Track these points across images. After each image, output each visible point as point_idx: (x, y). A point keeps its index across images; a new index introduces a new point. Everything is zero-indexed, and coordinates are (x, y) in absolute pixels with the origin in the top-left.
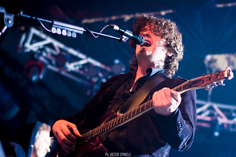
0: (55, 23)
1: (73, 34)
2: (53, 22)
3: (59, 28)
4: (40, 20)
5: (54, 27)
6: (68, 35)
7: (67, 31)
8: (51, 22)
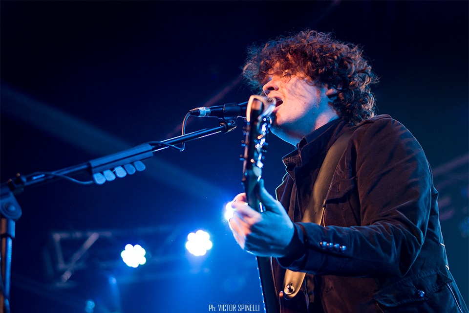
0: (94, 163)
1: (136, 166)
2: (89, 164)
3: (106, 169)
4: (65, 175)
5: (96, 172)
6: (130, 173)
7: (123, 166)
8: (84, 167)
